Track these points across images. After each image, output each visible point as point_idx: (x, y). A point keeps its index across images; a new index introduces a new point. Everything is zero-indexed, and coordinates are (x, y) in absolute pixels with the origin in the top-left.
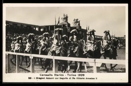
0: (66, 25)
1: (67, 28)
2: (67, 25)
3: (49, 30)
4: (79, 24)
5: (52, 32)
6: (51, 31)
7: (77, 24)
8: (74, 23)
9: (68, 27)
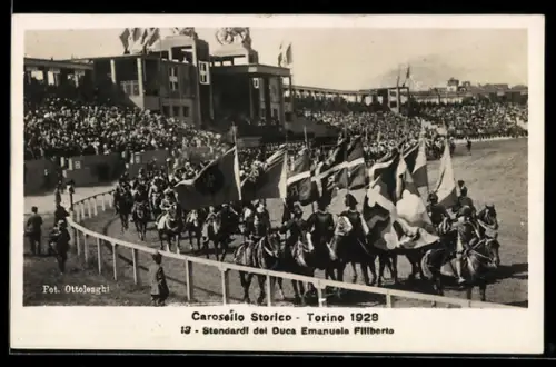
0: (190, 47)
1: (195, 63)
2: (193, 51)
3: (114, 80)
4: (247, 42)
5: (129, 87)
6: (124, 84)
7: (239, 39)
8: (221, 38)
9: (198, 59)
